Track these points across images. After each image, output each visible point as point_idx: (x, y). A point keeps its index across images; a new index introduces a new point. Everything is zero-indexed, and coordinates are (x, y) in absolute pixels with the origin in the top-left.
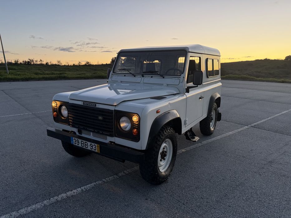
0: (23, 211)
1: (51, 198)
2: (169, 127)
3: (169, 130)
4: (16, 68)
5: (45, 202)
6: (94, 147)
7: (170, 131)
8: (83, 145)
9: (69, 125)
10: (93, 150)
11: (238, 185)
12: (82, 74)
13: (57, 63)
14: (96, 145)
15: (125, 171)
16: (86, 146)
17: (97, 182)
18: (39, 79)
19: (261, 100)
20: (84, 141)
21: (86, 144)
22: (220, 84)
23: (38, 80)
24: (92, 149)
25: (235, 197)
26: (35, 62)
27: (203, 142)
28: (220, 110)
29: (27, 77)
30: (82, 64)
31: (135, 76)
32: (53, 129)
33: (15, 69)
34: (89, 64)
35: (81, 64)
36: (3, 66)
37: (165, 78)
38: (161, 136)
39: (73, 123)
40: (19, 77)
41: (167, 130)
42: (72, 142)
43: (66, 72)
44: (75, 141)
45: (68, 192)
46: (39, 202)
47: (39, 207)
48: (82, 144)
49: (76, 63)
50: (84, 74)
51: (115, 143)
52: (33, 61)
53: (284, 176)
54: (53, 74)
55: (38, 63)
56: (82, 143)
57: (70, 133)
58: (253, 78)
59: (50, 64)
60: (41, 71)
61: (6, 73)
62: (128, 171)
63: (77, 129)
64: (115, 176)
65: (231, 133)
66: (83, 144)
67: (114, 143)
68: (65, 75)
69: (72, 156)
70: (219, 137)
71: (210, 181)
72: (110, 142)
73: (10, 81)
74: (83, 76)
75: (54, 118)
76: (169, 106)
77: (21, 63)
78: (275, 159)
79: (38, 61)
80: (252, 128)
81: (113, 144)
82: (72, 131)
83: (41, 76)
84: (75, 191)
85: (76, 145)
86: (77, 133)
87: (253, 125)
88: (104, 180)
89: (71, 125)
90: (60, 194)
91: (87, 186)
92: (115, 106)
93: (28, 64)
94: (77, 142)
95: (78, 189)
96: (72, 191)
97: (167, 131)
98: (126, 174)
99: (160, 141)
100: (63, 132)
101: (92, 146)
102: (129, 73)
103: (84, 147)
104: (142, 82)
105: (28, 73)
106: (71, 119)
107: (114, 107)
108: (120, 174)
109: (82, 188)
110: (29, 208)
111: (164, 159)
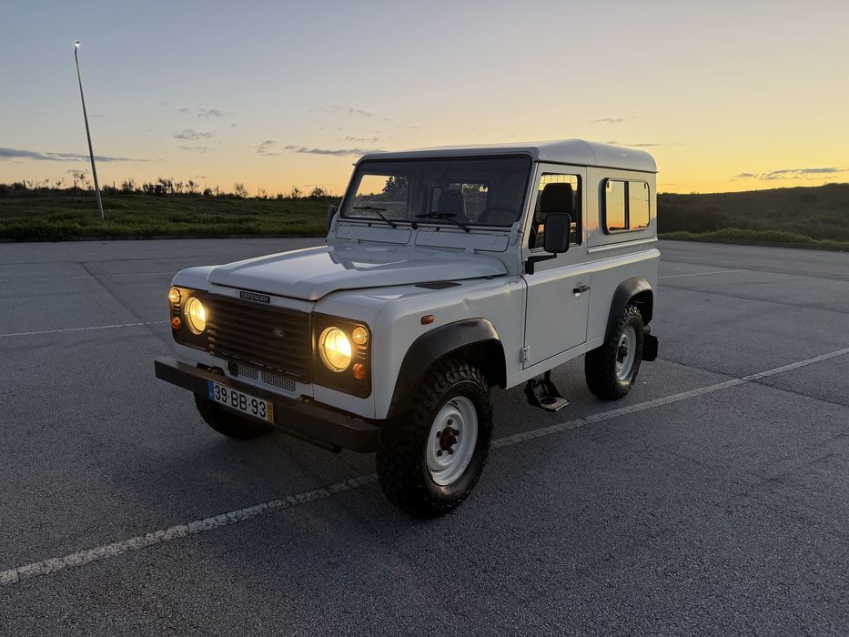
0: (74, 558)
1: (148, 534)
2: (463, 364)
3: (465, 371)
4: (125, 205)
5: (132, 542)
6: (260, 407)
7: (469, 375)
8: (235, 402)
9: (208, 350)
10: (258, 416)
11: (653, 533)
12: (298, 222)
13: (234, 192)
14: (265, 402)
15: (350, 481)
16: (243, 406)
17: (269, 504)
18: (180, 235)
19: (810, 306)
20: (239, 393)
21: (243, 399)
22: (655, 253)
23: (179, 238)
24: (256, 413)
25: (633, 564)
26: (175, 188)
27: (589, 418)
28: (654, 327)
29: (149, 227)
30: (302, 196)
31: (395, 226)
32: (170, 361)
33: (121, 207)
34: (322, 194)
35: (298, 195)
36: (92, 199)
37: (471, 231)
38: (436, 385)
39: (219, 345)
40: (128, 228)
41: (458, 371)
42: (211, 394)
43: (257, 217)
44: (218, 393)
45: (193, 521)
46: (118, 541)
47: (114, 551)
48: (233, 399)
49: (287, 193)
50: (304, 222)
51: (315, 399)
52: (170, 185)
53: (801, 519)
54: (219, 220)
55: (184, 192)
56: (235, 396)
57: (209, 371)
58: (803, 240)
59: (215, 194)
60: (189, 212)
61: (98, 216)
62: (358, 481)
63: (227, 362)
64: (322, 491)
65: (681, 396)
66: (236, 400)
67: (311, 399)
68: (252, 225)
69: (222, 436)
70: (640, 406)
71: (576, 519)
72: (303, 396)
73: (105, 239)
74: (300, 227)
75: (175, 331)
76: (466, 307)
77: (138, 192)
78: (792, 474)
79: (184, 185)
80: (751, 384)
81: (307, 401)
82: (216, 368)
83: (185, 226)
84: (210, 521)
85: (221, 401)
86: (227, 373)
87: (757, 376)
88: (290, 499)
89: (213, 350)
90: (173, 524)
91: (245, 510)
92: (315, 301)
93: (157, 193)
94: (222, 396)
95: (219, 517)
96: (202, 519)
97: (456, 375)
98: (351, 487)
99: (432, 400)
100: (198, 369)
101: (256, 407)
102: (380, 217)
103: (238, 408)
104: (412, 242)
105: (153, 217)
106: (212, 336)
107: (312, 305)
108: (336, 488)
109: (229, 515)
110: (91, 552)
111: (451, 452)
